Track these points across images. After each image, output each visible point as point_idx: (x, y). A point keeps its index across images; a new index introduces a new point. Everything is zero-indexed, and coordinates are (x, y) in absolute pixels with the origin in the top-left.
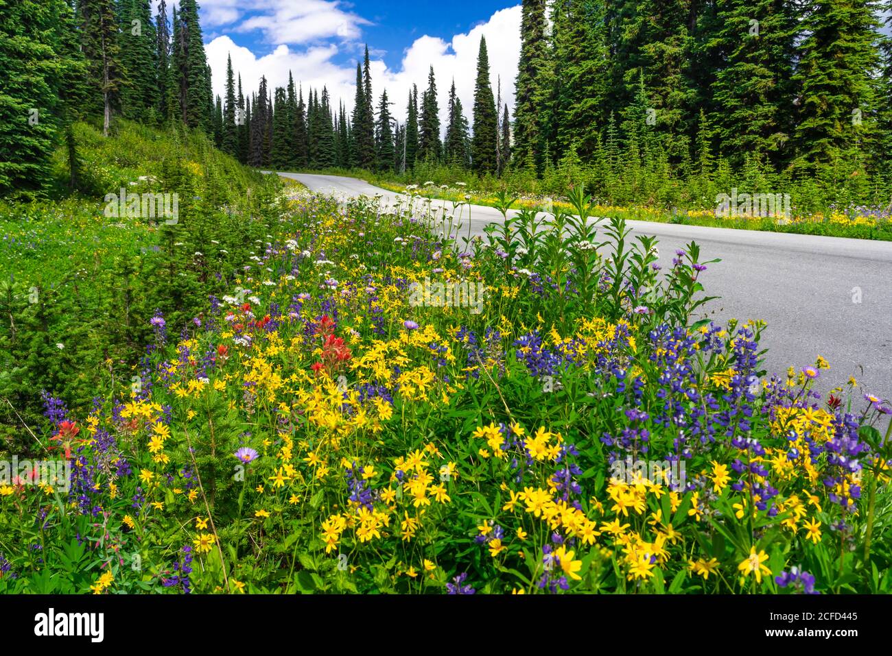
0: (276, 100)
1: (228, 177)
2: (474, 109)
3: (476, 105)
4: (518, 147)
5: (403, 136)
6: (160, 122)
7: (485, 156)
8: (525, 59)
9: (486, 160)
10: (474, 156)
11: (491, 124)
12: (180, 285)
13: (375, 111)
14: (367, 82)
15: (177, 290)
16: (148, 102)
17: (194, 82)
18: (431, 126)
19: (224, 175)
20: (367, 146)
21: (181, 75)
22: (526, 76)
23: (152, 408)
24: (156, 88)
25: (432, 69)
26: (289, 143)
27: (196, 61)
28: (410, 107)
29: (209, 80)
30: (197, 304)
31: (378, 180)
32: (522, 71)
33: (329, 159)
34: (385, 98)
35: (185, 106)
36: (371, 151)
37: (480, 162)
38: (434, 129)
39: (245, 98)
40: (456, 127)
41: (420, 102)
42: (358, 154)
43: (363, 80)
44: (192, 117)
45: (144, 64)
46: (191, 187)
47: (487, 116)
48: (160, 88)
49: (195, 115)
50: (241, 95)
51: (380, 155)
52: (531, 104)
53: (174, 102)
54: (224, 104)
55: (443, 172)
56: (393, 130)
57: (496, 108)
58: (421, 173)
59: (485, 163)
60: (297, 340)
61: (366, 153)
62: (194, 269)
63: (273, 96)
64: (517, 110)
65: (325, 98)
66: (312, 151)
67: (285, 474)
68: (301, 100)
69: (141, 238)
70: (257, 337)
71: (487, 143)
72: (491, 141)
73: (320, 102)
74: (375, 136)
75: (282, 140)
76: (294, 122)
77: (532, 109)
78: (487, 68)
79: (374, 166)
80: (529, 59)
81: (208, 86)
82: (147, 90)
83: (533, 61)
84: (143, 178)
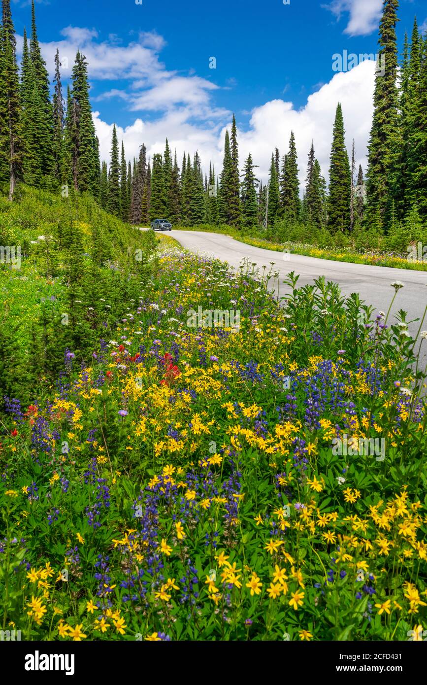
0: (154, 165)
1: (112, 235)
2: (330, 171)
3: (332, 167)
4: (370, 205)
5: (265, 195)
6: (55, 187)
7: (340, 213)
8: (377, 125)
9: (340, 216)
10: (330, 213)
11: (345, 184)
12: (79, 332)
13: (241, 173)
14: (234, 147)
15: (77, 335)
16: (46, 170)
17: (84, 152)
18: (291, 186)
19: (109, 234)
20: (233, 205)
21: (73, 146)
22: (377, 140)
23: (70, 405)
24: (52, 157)
25: (292, 134)
26: (164, 203)
27: (86, 134)
28: (272, 170)
29: (96, 149)
30: (91, 345)
31: (242, 235)
32: (373, 136)
33: (199, 217)
34: (249, 161)
35: (76, 172)
36: (237, 210)
37: (336, 219)
38: (294, 189)
39: (127, 163)
40: (315, 187)
41: (281, 164)
42: (225, 212)
43: (230, 146)
44: (82, 182)
45: (42, 137)
46: (81, 245)
47: (342, 177)
48: (55, 156)
49: (85, 180)
50: (124, 161)
51: (244, 212)
52: (382, 166)
53: (67, 170)
54: (109, 169)
55: (299, 229)
56: (257, 190)
57: (351, 169)
58: (280, 229)
59: (339, 219)
60: (155, 368)
61: (232, 211)
62: (88, 319)
63: (152, 161)
64: (369, 171)
65: (197, 163)
66: (185, 210)
67: (141, 430)
68: (176, 165)
69: (41, 290)
70: (131, 367)
71: (342, 202)
72: (345, 199)
73: (192, 166)
74: (241, 196)
75: (159, 200)
76: (169, 184)
77: (382, 171)
78: (342, 133)
79: (239, 222)
80: (380, 125)
81: (96, 156)
82: (44, 160)
83: (384, 127)
84: (42, 238)
